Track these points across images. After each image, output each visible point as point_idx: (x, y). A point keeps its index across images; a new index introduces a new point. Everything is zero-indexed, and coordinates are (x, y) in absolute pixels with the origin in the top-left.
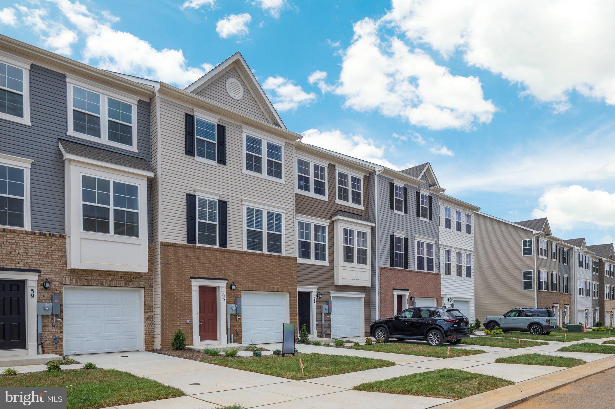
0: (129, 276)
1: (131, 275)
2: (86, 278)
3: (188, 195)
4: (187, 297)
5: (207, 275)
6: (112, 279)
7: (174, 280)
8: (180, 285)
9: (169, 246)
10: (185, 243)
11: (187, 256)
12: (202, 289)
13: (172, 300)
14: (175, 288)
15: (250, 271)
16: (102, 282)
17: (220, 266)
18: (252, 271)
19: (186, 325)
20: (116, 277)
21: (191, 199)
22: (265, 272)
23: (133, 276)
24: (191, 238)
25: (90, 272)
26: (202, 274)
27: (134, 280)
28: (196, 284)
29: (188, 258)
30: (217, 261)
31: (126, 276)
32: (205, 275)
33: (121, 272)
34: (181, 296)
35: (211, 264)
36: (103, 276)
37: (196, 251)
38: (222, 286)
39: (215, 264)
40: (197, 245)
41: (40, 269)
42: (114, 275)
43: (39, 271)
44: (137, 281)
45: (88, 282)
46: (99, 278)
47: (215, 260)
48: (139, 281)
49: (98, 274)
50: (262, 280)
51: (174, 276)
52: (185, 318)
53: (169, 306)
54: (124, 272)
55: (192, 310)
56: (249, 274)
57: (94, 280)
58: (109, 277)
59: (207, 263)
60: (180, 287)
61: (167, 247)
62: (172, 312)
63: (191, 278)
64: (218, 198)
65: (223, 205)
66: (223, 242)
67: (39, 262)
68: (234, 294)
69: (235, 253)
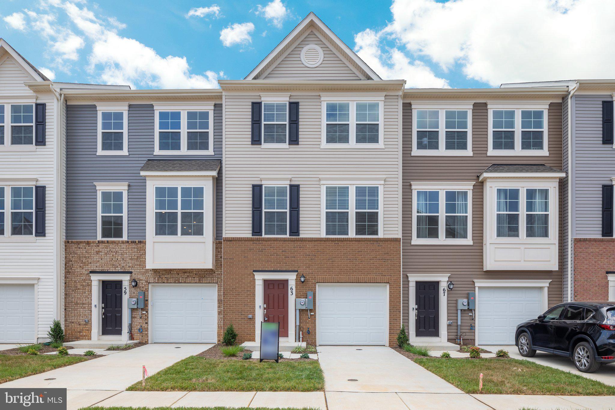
0: (203, 272)
1: (205, 271)
2: (166, 276)
3: (254, 186)
4: (249, 291)
5: (272, 267)
6: (188, 276)
7: (235, 275)
8: (242, 279)
9: (231, 241)
10: (250, 236)
11: (250, 249)
12: (267, 283)
13: (233, 295)
14: (237, 283)
15: (329, 259)
16: (179, 279)
17: (289, 257)
18: (331, 259)
19: (248, 320)
20: (191, 274)
21: (257, 189)
22: (350, 259)
23: (206, 273)
24: (256, 230)
25: (169, 271)
26: (266, 267)
27: (207, 276)
28: (259, 278)
29: (251, 251)
30: (286, 251)
31: (200, 272)
32: (271, 267)
33: (196, 269)
34: (243, 291)
35: (278, 255)
36: (180, 274)
37: (261, 243)
38: (292, 278)
39: (282, 255)
40: (263, 237)
41: (132, 271)
42: (189, 273)
43: (131, 273)
44: (210, 277)
45: (168, 280)
46: (177, 276)
47: (282, 251)
48: (212, 277)
49: (175, 272)
50: (345, 269)
51: (235, 271)
52: (247, 313)
53: (230, 301)
54: (198, 269)
55: (255, 305)
56: (327, 263)
57: (172, 277)
58: (185, 274)
59: (273, 255)
60: (242, 281)
61: (228, 242)
62: (233, 307)
63: (254, 271)
64: (288, 182)
65: (295, 189)
66: (295, 230)
67: (131, 265)
68: (307, 287)
69: (309, 241)
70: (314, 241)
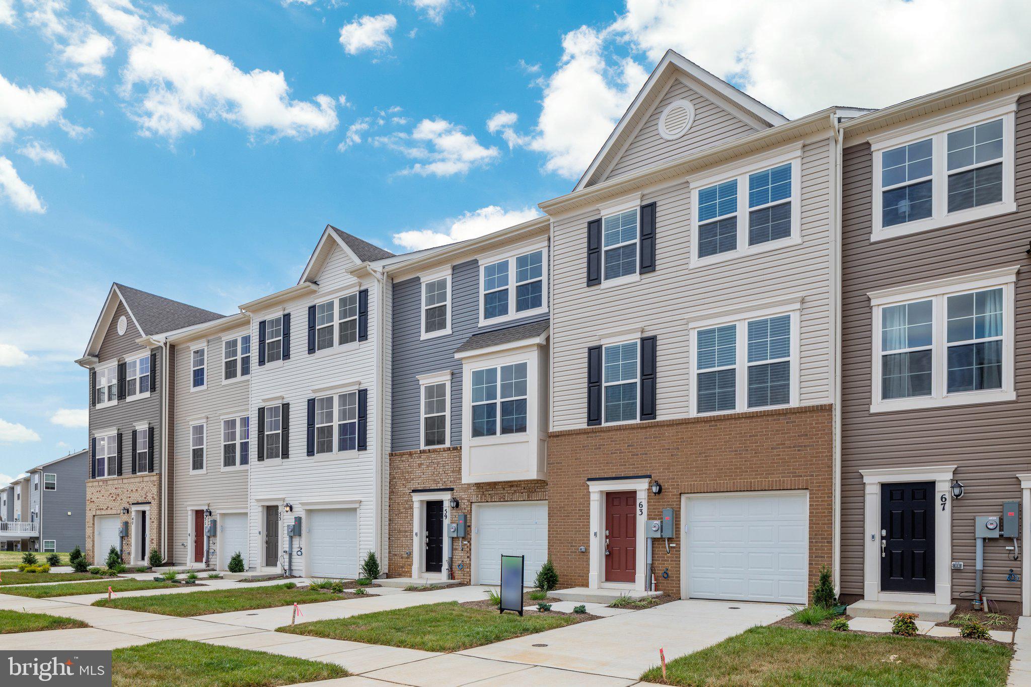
0: (533, 485)
1: (536, 483)
2: (490, 492)
3: (590, 349)
4: (582, 510)
5: (614, 472)
6: (515, 491)
7: (564, 487)
8: (573, 492)
9: (559, 436)
10: (584, 426)
11: (583, 447)
12: (611, 498)
13: (561, 516)
14: (566, 499)
15: (700, 454)
16: (505, 496)
17: (637, 455)
18: (704, 453)
19: (580, 555)
20: (519, 488)
21: (594, 353)
23: (537, 485)
24: (593, 417)
25: (493, 485)
26: (606, 473)
27: (538, 490)
28: (597, 490)
29: (584, 449)
30: (633, 445)
31: (529, 485)
32: (612, 472)
33: (524, 481)
34: (574, 510)
35: (622, 453)
36: (506, 489)
37: (598, 436)
38: (641, 487)
39: (629, 452)
40: (602, 426)
41: (453, 487)
42: (517, 486)
43: (452, 490)
44: (541, 491)
45: (492, 498)
46: (502, 492)
47: (628, 446)
48: (544, 492)
49: (501, 487)
50: (728, 469)
51: (564, 481)
52: (579, 543)
53: (557, 525)
54: (527, 481)
55: (589, 531)
56: (698, 460)
57: (497, 494)
58: (512, 489)
59: (615, 453)
60: (573, 496)
61: (556, 439)
62: (561, 534)
63: (589, 480)
64: (639, 335)
65: (649, 345)
66: (649, 410)
67: (452, 479)
68: (665, 502)
69: (668, 426)
70: (677, 424)
